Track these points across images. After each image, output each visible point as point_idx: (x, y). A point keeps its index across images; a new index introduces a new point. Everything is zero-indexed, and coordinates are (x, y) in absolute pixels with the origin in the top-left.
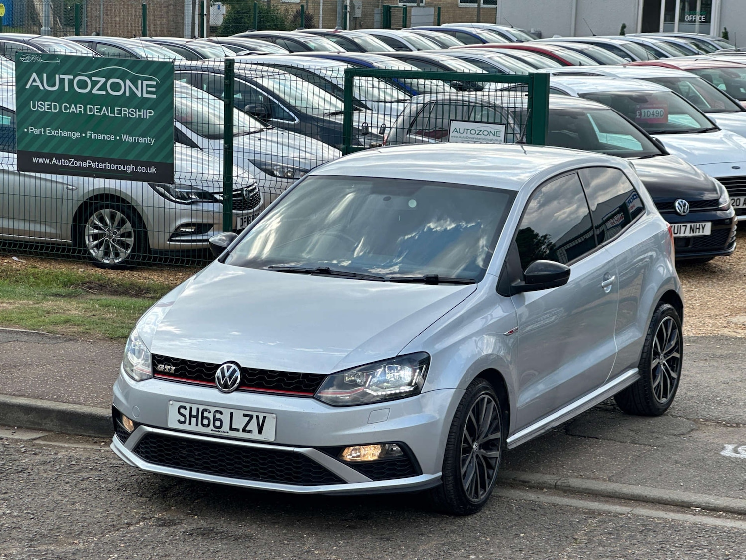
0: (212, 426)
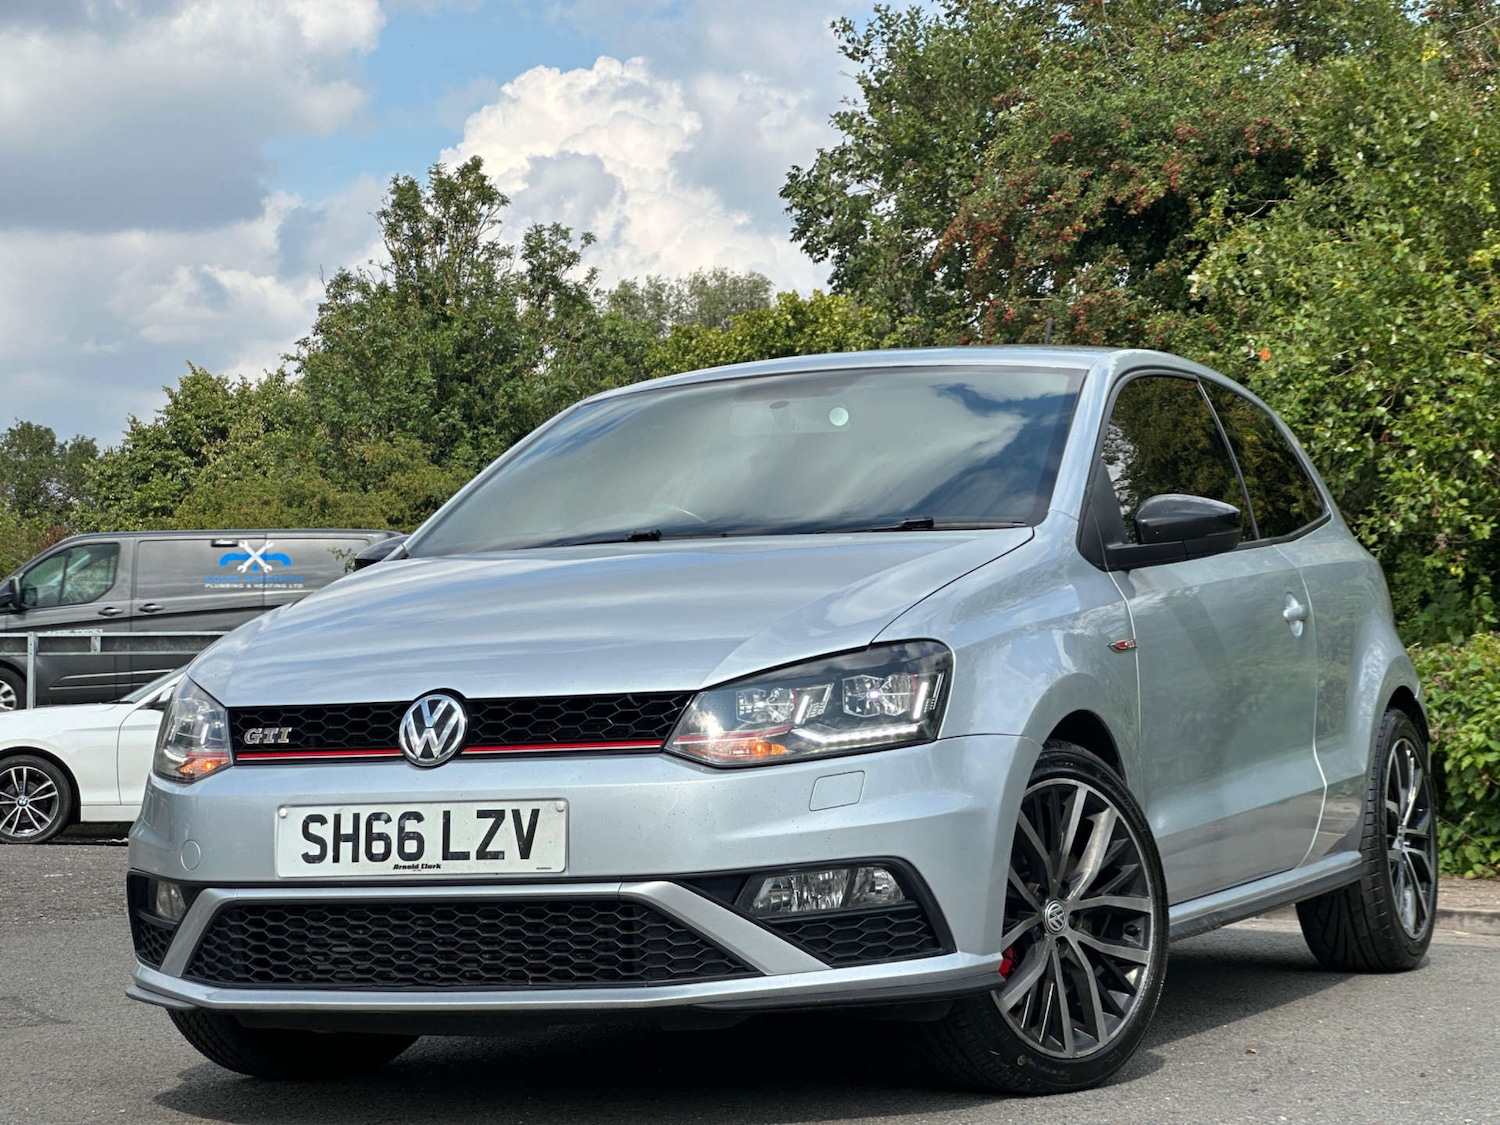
0: (394, 856)
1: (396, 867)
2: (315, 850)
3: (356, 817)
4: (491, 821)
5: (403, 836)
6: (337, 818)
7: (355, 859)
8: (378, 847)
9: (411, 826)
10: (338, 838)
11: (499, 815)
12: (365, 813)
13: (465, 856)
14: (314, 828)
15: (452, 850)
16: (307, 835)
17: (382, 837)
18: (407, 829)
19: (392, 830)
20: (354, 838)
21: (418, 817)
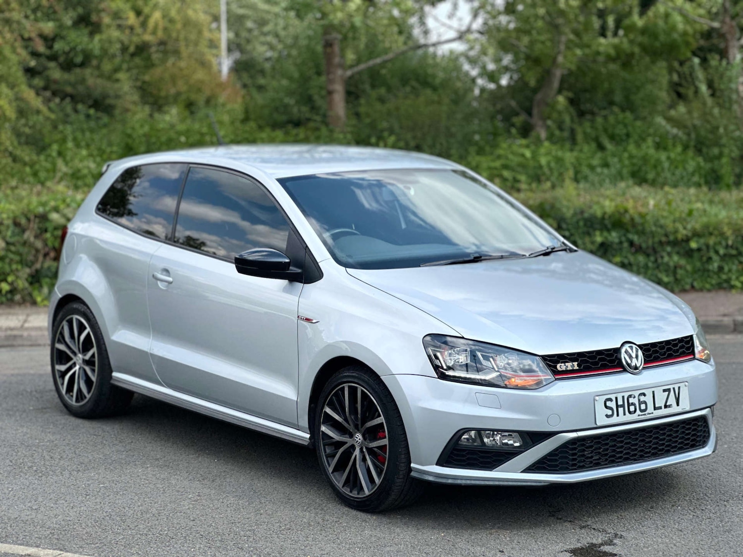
0: (638, 412)
1: (639, 415)
2: (609, 412)
3: (623, 397)
4: (667, 393)
5: (640, 403)
6: (616, 398)
7: (625, 414)
8: (632, 408)
9: (642, 398)
10: (617, 406)
11: (669, 390)
12: (626, 395)
13: (660, 408)
14: (609, 403)
15: (657, 406)
16: (606, 407)
17: (633, 404)
18: (641, 400)
19: (636, 401)
20: (623, 406)
21: (644, 395)
